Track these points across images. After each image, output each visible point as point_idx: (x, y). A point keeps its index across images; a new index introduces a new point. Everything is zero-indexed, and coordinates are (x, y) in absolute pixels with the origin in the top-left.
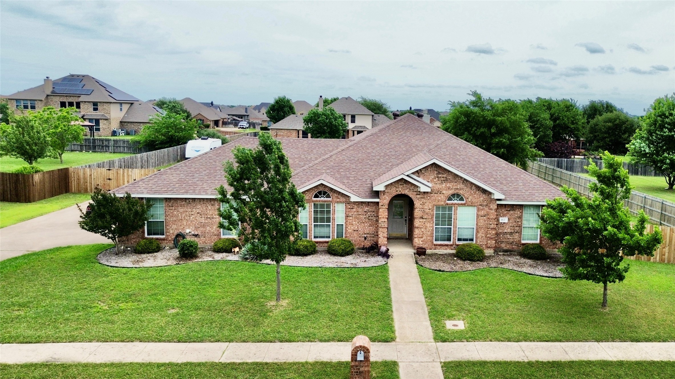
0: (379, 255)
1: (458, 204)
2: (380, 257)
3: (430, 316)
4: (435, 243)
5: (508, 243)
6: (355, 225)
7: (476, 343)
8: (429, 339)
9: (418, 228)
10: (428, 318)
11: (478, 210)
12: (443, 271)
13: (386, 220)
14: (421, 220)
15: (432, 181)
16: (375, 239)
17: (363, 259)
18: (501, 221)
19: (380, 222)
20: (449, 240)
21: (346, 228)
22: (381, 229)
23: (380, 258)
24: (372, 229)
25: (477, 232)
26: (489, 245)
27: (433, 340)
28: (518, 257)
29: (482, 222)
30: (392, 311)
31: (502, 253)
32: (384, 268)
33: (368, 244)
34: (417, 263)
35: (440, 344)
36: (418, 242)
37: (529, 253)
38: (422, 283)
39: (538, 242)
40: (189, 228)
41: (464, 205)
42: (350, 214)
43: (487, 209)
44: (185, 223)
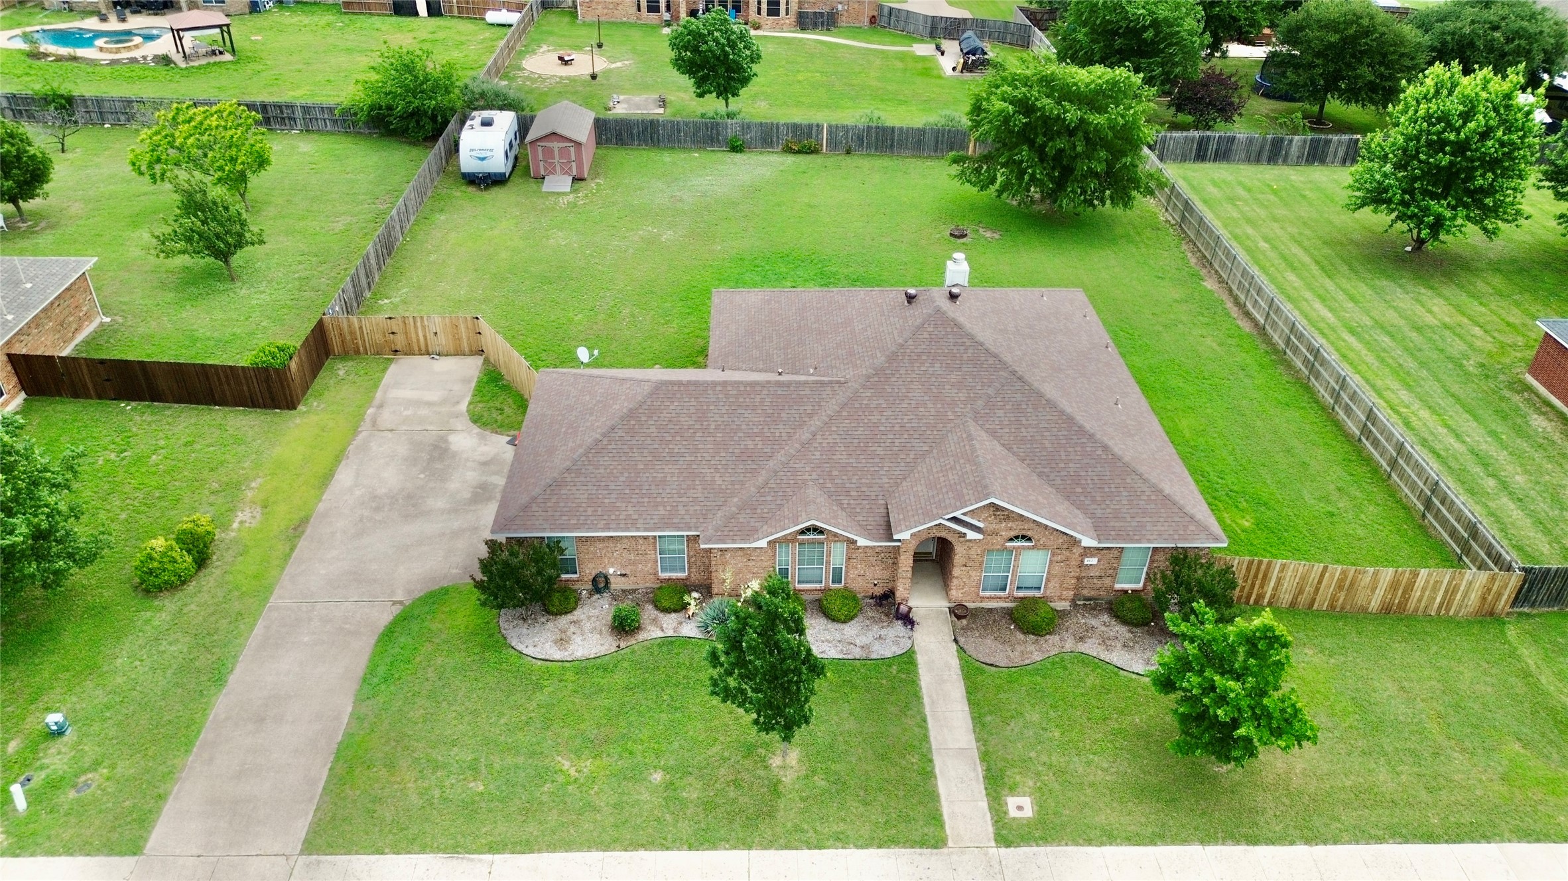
0: (898, 619)
1: (1023, 548)
2: (900, 622)
3: (986, 789)
4: (982, 594)
5: (1093, 589)
6: (861, 568)
7: (1049, 849)
8: (989, 840)
9: (957, 577)
10: (984, 792)
11: (1053, 554)
12: (997, 666)
13: (910, 569)
14: (964, 568)
15: (984, 521)
16: (890, 586)
17: (876, 630)
18: (1086, 563)
19: (900, 571)
20: (1004, 589)
21: (847, 572)
22: (900, 580)
23: (899, 628)
24: (886, 574)
25: (1048, 580)
26: (1063, 597)
27: (993, 844)
28: (1106, 618)
29: (1057, 569)
30: (936, 777)
31: (1082, 603)
32: (908, 659)
33: (879, 591)
34: (956, 641)
35: (1003, 850)
36: (956, 594)
37: (1124, 616)
38: (969, 700)
39: (1140, 586)
40: (613, 567)
41: (1033, 547)
42: (854, 556)
43: (1067, 553)
44: (606, 561)
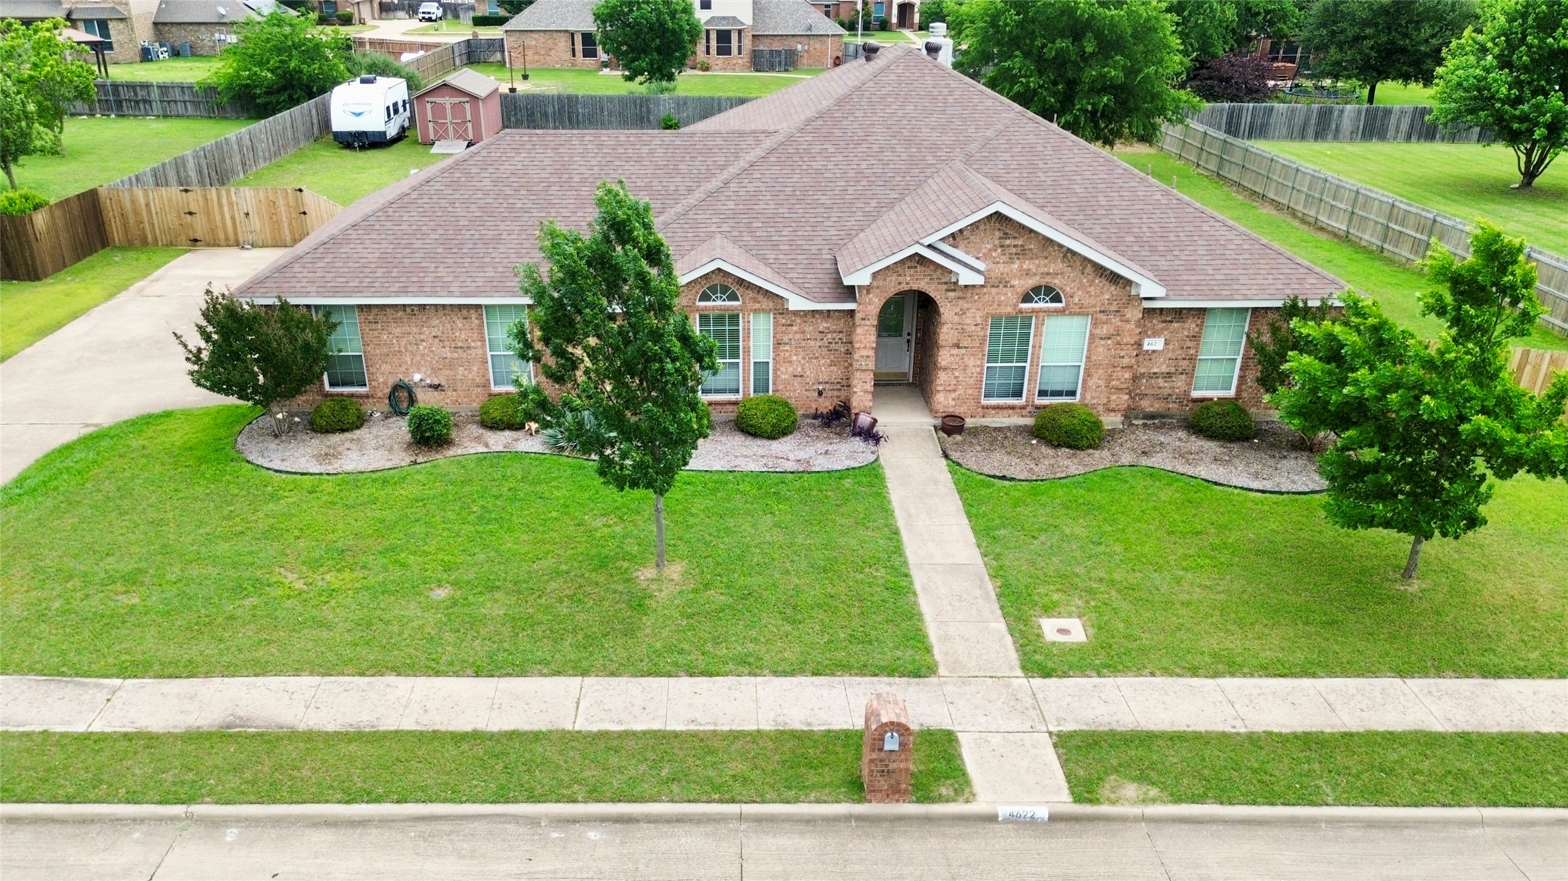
0: (854, 435)
1: (1049, 312)
2: (858, 439)
3: (1002, 608)
4: (984, 402)
5: (1156, 397)
6: (797, 362)
7: (1120, 680)
8: (1011, 668)
9: (945, 369)
10: (999, 612)
11: (1095, 324)
12: (1012, 479)
13: (871, 353)
14: (955, 351)
15: (985, 257)
16: (843, 394)
17: (821, 446)
18: (1146, 347)
19: (856, 356)
20: (1018, 394)
21: (776, 370)
22: (858, 374)
23: (857, 443)
24: (836, 373)
25: (1088, 374)
26: (1112, 406)
27: (1019, 673)
28: (1182, 434)
29: (1101, 352)
30: (915, 594)
31: (1140, 422)
32: (873, 473)
33: (826, 405)
34: (946, 456)
35: (1037, 682)
36: (944, 401)
37: (1211, 426)
38: (968, 513)
39: (1232, 393)
40: (419, 371)
41: (1062, 312)
42: (786, 339)
43: (1116, 321)
44: (408, 359)
